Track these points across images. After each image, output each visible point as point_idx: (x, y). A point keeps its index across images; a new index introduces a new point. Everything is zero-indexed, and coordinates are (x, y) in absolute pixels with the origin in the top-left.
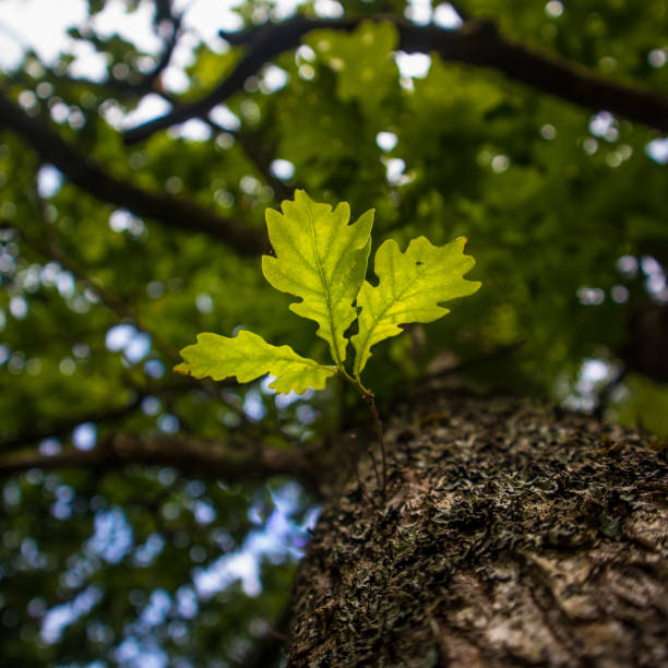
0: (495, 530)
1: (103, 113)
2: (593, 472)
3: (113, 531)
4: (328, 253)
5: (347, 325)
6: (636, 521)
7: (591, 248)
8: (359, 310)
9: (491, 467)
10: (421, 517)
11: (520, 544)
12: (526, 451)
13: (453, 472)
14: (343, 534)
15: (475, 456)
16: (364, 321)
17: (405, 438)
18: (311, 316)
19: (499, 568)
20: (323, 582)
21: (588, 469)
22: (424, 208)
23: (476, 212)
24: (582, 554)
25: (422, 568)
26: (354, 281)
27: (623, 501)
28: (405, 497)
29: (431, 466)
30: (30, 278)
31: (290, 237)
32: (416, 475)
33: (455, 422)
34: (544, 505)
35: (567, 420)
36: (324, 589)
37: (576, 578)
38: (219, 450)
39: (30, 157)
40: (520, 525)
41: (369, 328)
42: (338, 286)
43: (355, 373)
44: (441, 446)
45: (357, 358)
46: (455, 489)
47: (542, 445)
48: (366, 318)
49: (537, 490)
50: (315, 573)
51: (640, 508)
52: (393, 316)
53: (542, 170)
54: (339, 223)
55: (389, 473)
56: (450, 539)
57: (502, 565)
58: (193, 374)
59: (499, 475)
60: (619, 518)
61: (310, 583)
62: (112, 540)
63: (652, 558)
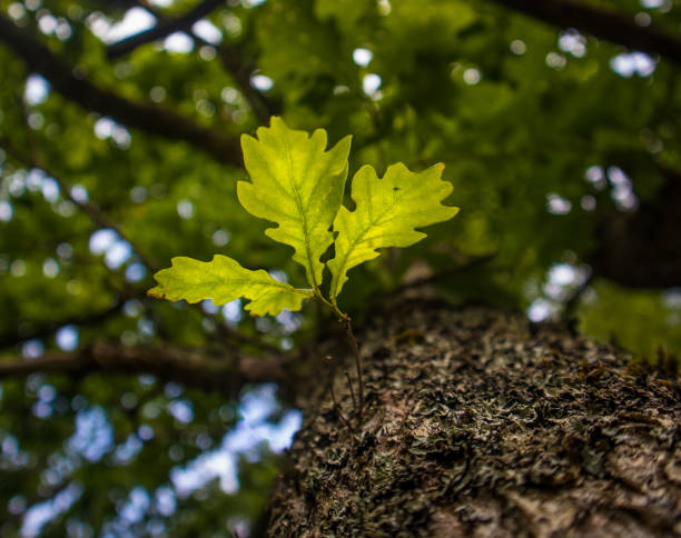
0: (475, 464)
1: (89, 25)
2: (572, 399)
3: (94, 430)
4: (304, 179)
5: (323, 249)
6: (619, 457)
7: (560, 160)
8: (336, 235)
9: (468, 391)
10: (398, 444)
11: (501, 483)
12: (502, 372)
13: (430, 396)
14: (319, 458)
15: (451, 377)
16: (340, 246)
17: (381, 354)
18: (287, 242)
19: (480, 507)
20: (298, 506)
21: (567, 396)
22: (399, 123)
23: (450, 126)
24: (565, 495)
25: (400, 505)
26: (331, 206)
27: (605, 436)
28: (382, 421)
29: (408, 387)
30: (16, 182)
31: (266, 163)
32: (392, 395)
33: (430, 339)
34: (524, 436)
35: (541, 335)
36: (300, 514)
37: (562, 523)
38: (196, 358)
39: (17, 66)
40: (499, 460)
41: (345, 252)
42: (314, 212)
43: (332, 297)
44: (417, 365)
45: (333, 283)
46: (432, 414)
47: (518, 366)
48: (343, 244)
49: (515, 418)
50: (289, 496)
51: (623, 443)
52: (370, 241)
53: (514, 85)
54: (316, 149)
55: (365, 394)
56: (427, 473)
57: (483, 503)
58: (168, 297)
59: (476, 401)
60: (602, 454)
61: (284, 507)
62: (93, 439)
63: (639, 501)
